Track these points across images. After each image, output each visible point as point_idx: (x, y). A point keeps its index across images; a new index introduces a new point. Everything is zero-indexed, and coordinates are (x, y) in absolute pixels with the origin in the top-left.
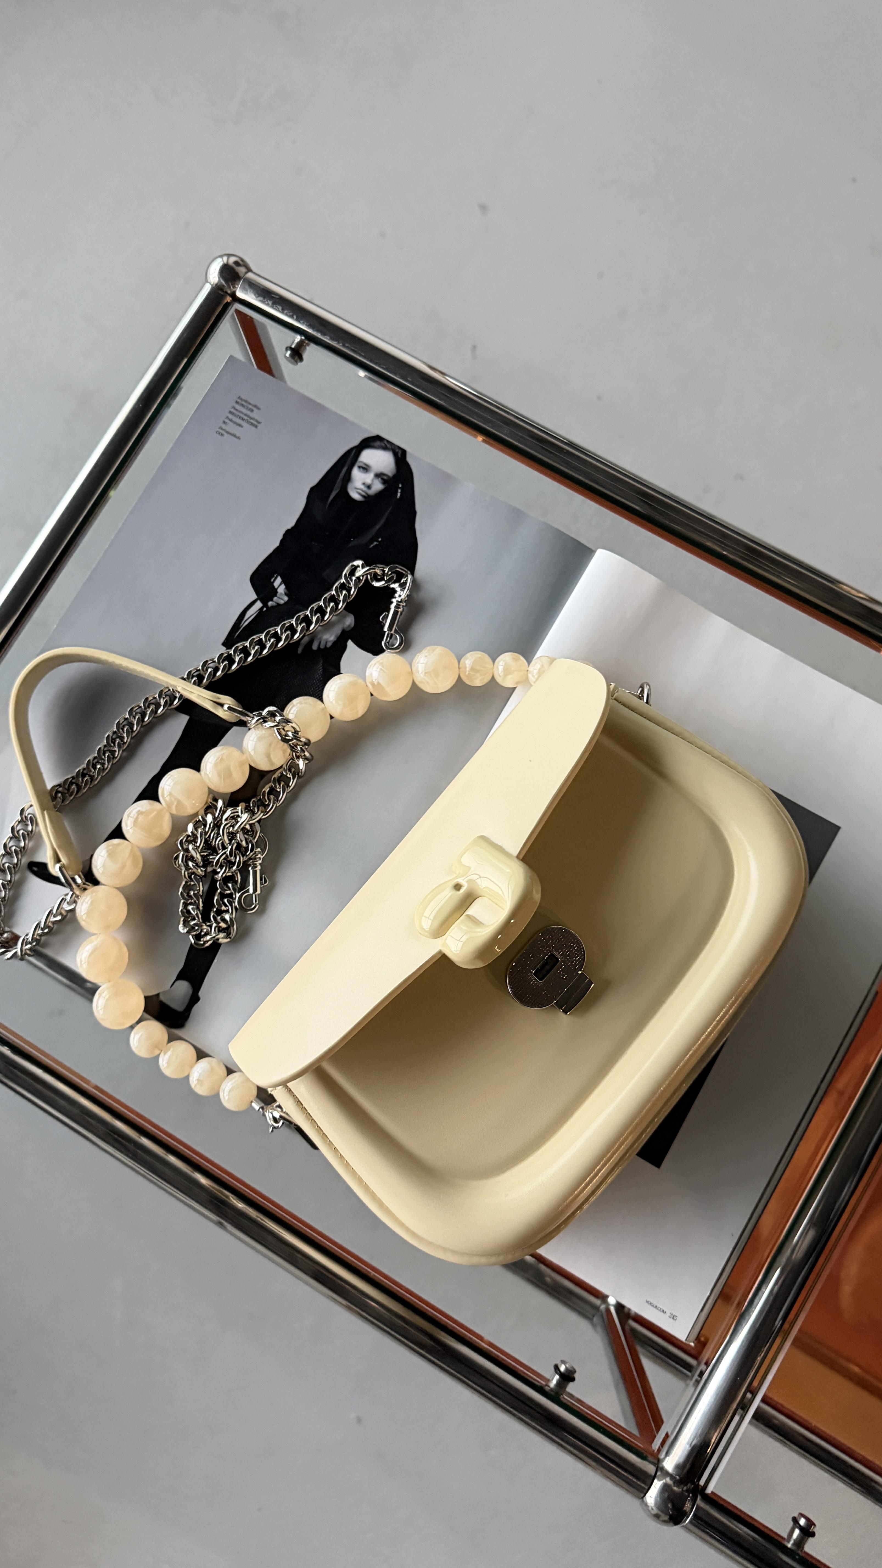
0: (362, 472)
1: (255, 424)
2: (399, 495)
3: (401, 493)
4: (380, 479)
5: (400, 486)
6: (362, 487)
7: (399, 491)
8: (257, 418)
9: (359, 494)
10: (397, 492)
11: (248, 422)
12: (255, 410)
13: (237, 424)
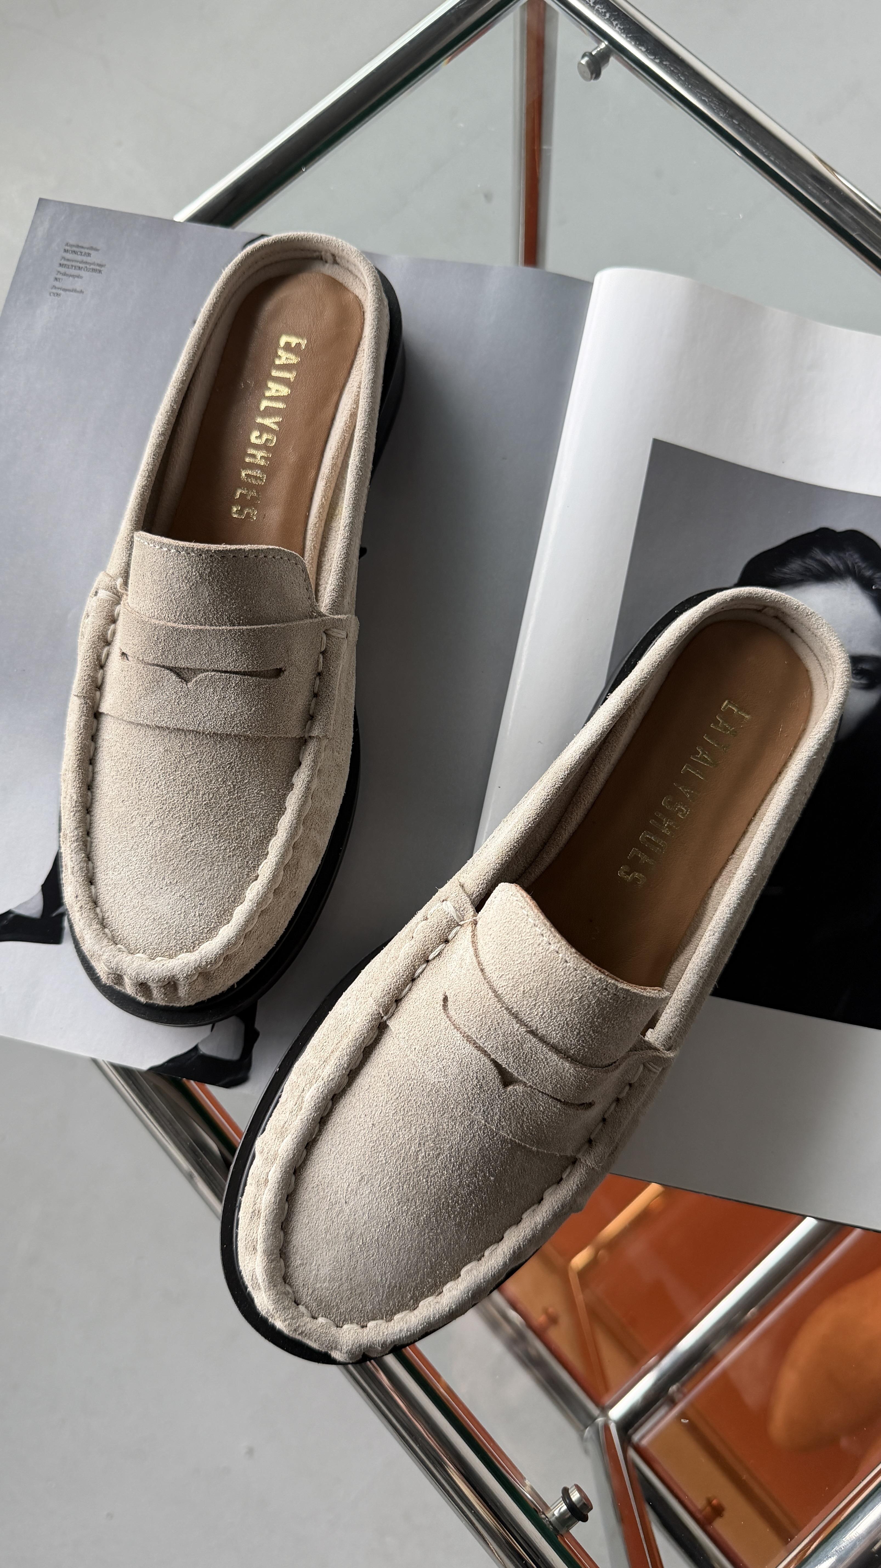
8: (97, 262)
11: (87, 270)
12: (92, 252)
13: (73, 276)
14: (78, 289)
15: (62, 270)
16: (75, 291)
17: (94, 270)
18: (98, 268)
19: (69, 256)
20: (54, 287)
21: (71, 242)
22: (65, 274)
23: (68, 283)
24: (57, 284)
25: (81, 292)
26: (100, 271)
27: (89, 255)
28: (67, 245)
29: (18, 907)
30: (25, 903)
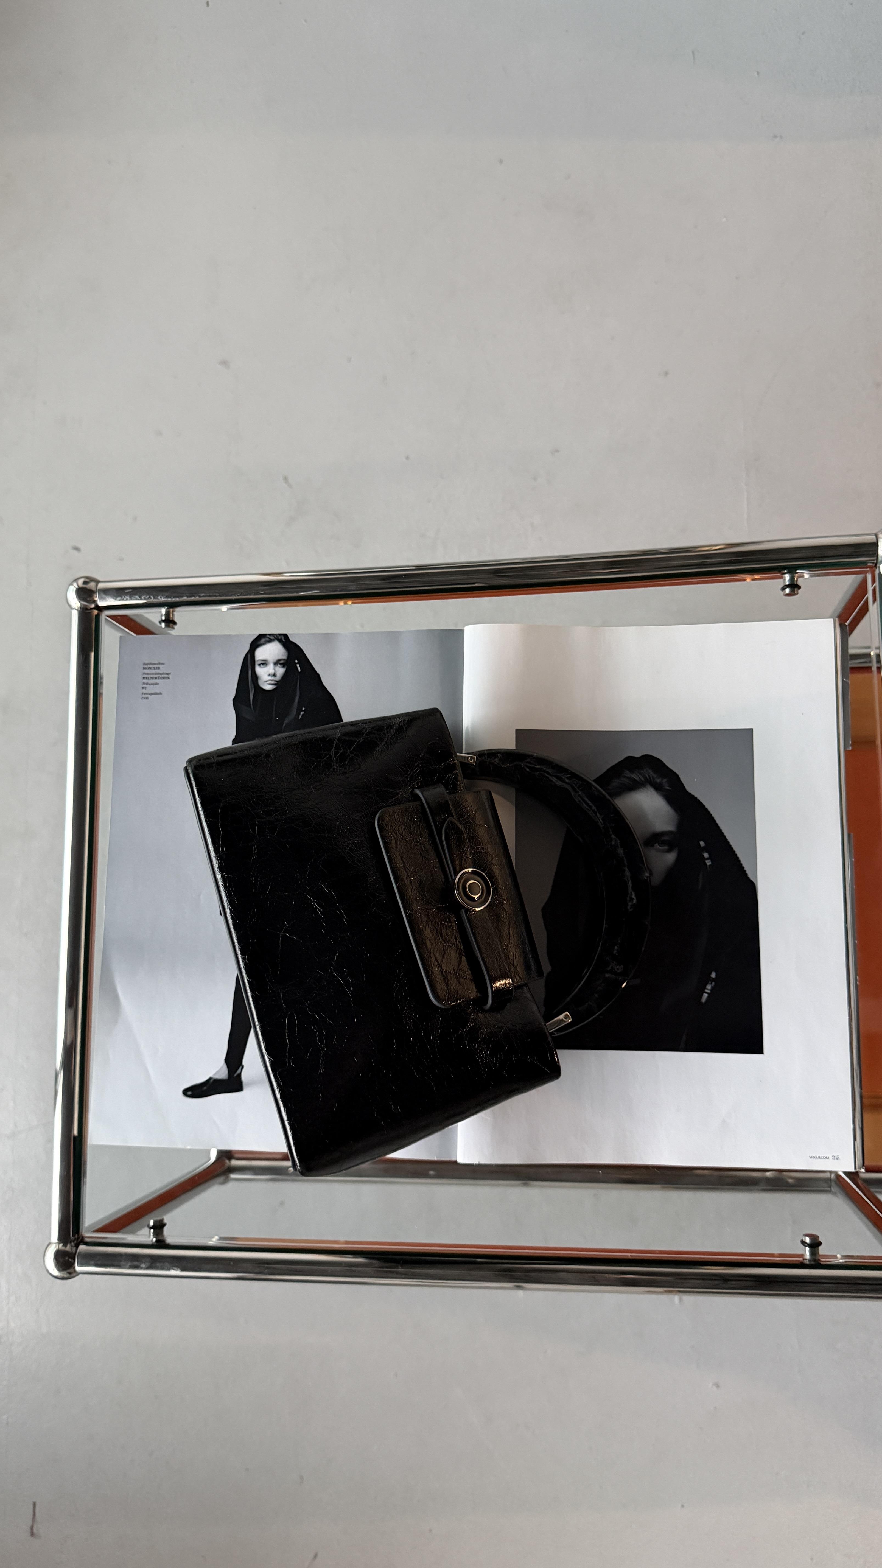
0: (262, 668)
1: (166, 677)
2: (299, 669)
3: (300, 666)
4: (279, 665)
5: (296, 661)
6: (270, 678)
7: (298, 665)
8: (165, 672)
9: (270, 684)
10: (297, 667)
11: (161, 678)
12: (161, 666)
13: (153, 684)
14: (158, 692)
15: (145, 681)
16: (156, 694)
17: (164, 678)
18: (166, 676)
19: (146, 671)
20: (143, 694)
21: (147, 662)
22: (147, 684)
23: (150, 689)
24: (144, 691)
25: (160, 694)
26: (168, 678)
27: (159, 668)
28: (144, 664)
29: (215, 1074)
30: (218, 1071)
